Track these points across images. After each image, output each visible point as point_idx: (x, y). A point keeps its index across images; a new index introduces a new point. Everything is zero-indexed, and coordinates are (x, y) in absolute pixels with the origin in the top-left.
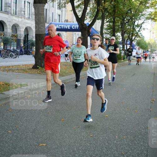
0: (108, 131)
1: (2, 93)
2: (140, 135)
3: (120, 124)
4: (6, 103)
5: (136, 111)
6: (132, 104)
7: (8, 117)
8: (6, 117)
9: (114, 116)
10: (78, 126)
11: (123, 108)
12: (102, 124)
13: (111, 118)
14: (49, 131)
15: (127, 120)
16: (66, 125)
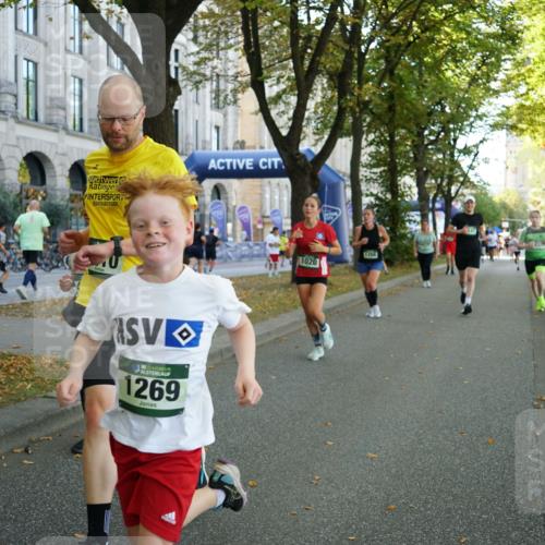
0: (404, 519)
1: (50, 394)
2: (514, 530)
3: (441, 491)
4: (63, 430)
5: (490, 441)
6: (473, 414)
7: (72, 481)
8: (66, 481)
9: (419, 463)
10: (305, 503)
11: (446, 431)
12: (383, 494)
13: (412, 471)
14: (209, 525)
15: (462, 476)
16: (266, 500)
